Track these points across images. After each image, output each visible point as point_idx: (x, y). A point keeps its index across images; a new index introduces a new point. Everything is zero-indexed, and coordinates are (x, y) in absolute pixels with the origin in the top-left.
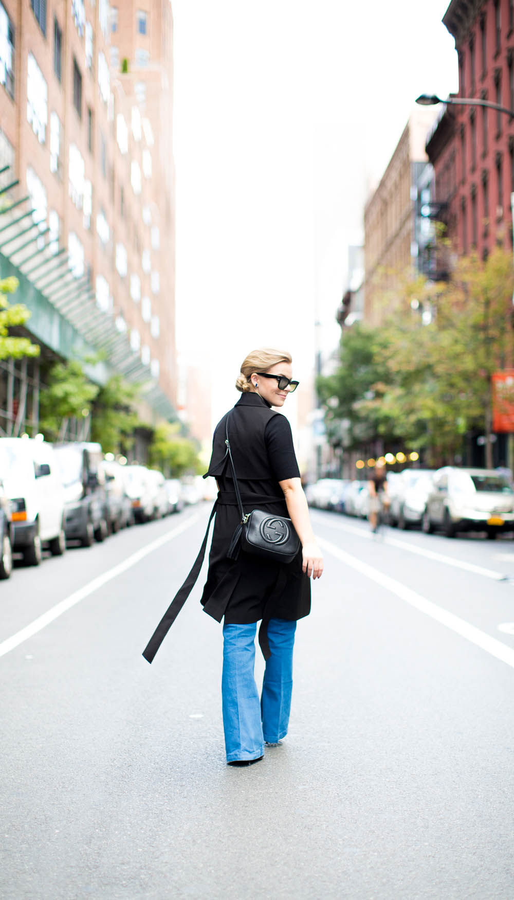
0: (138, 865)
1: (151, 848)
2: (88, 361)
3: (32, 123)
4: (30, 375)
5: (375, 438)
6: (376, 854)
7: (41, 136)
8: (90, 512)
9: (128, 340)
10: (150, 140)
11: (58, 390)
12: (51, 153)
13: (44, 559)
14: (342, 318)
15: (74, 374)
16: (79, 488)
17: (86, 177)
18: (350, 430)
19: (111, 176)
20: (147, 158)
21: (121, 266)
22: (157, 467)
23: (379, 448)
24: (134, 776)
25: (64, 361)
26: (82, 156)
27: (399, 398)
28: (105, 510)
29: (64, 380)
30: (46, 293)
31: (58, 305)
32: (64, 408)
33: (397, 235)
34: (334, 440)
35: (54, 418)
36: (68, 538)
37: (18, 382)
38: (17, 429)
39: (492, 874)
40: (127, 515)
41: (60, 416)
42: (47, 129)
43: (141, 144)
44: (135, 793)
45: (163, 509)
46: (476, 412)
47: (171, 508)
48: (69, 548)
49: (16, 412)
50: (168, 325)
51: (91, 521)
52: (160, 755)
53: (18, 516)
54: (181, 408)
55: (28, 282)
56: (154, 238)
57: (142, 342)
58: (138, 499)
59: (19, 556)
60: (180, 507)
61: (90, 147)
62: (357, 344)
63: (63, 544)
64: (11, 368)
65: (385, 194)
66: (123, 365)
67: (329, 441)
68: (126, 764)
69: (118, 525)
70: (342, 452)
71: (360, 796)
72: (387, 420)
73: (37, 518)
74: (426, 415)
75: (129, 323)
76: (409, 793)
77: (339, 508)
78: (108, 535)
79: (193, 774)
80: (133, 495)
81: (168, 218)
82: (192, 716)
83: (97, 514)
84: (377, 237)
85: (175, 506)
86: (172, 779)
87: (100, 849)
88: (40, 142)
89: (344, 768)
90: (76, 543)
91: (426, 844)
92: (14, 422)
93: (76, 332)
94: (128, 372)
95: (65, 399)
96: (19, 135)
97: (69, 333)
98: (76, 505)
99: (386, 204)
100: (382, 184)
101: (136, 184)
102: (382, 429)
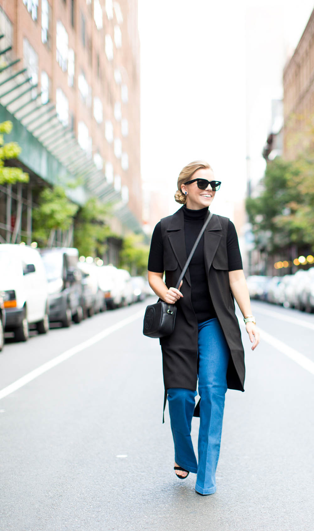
2: (70, 187)
3: (27, 4)
4: (25, 196)
5: (290, 245)
7: (34, 15)
8: (68, 301)
9: (103, 171)
10: (120, 18)
11: (47, 208)
12: (42, 28)
13: (31, 337)
14: (266, 154)
15: (59, 196)
16: (60, 283)
17: (69, 46)
18: (272, 239)
19: (89, 45)
20: (118, 32)
21: (98, 115)
22: (126, 267)
23: (294, 252)
24: (62, 504)
25: (51, 186)
26: (67, 31)
27: (307, 214)
28: (82, 301)
29: (51, 201)
30: (36, 134)
31: (46, 143)
32: (51, 222)
33: (307, 91)
34: (261, 246)
35: (44, 230)
36: (51, 321)
37: (15, 203)
38: (14, 239)
40: (100, 304)
41: (48, 229)
42: (39, 9)
43: (113, 22)
44: (59, 518)
45: (129, 299)
47: (136, 299)
48: (51, 328)
49: (13, 225)
50: (135, 161)
51: (69, 307)
52: (86, 487)
53: (9, 304)
54: (145, 223)
55: (21, 125)
56: (124, 94)
57: (115, 173)
58: (109, 292)
59: (10, 335)
60: (143, 297)
61: (73, 24)
62: (277, 173)
63: (47, 325)
64: (9, 191)
65: (298, 59)
66: (99, 190)
67: (256, 248)
68: (58, 494)
69: (92, 311)
70: (267, 255)
71: (238, 520)
72: (298, 230)
73: (25, 305)
75: (105, 158)
76: (278, 517)
77: (263, 298)
78: (83, 319)
79: (109, 502)
80: (105, 289)
81: (134, 78)
82: (119, 456)
83: (74, 302)
84: (292, 92)
85: (139, 297)
86: (92, 507)
88: (33, 20)
89: (230, 497)
90: (58, 324)
92: (12, 234)
93: (60, 164)
94: (101, 197)
95: (51, 215)
96: (16, 14)
97: (55, 165)
98: (58, 296)
99: (299, 67)
100: (297, 52)
101: (109, 52)
102: (294, 237)
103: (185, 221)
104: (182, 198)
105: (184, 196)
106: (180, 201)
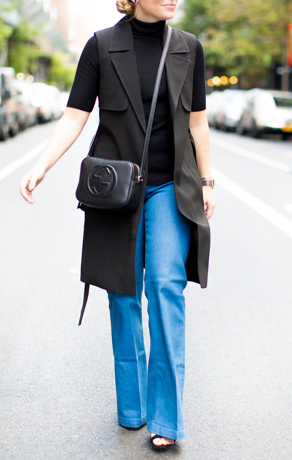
0: (29, 382)
1: (38, 369)
2: (6, 9)
6: (191, 375)
8: (5, 118)
39: (270, 390)
40: (32, 119)
46: (276, 50)
51: (6, 123)
58: (40, 108)
69: (25, 125)
72: (214, 55)
74: (241, 52)
78: (18, 133)
80: (36, 105)
83: (11, 120)
87: (3, 369)
91: (226, 368)
94: (34, 17)
102: (211, 61)
103: (134, 37)
104: (128, 7)
105: (131, 5)
106: (126, 11)
